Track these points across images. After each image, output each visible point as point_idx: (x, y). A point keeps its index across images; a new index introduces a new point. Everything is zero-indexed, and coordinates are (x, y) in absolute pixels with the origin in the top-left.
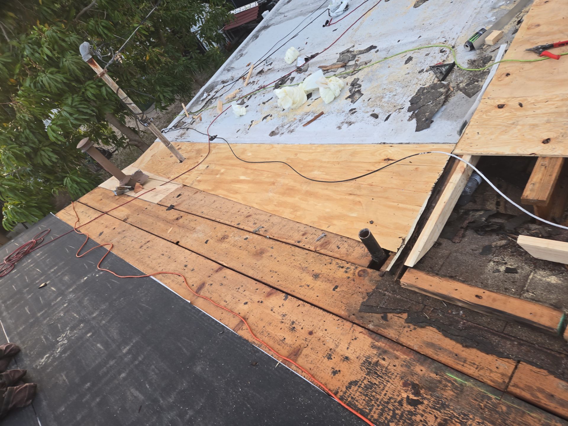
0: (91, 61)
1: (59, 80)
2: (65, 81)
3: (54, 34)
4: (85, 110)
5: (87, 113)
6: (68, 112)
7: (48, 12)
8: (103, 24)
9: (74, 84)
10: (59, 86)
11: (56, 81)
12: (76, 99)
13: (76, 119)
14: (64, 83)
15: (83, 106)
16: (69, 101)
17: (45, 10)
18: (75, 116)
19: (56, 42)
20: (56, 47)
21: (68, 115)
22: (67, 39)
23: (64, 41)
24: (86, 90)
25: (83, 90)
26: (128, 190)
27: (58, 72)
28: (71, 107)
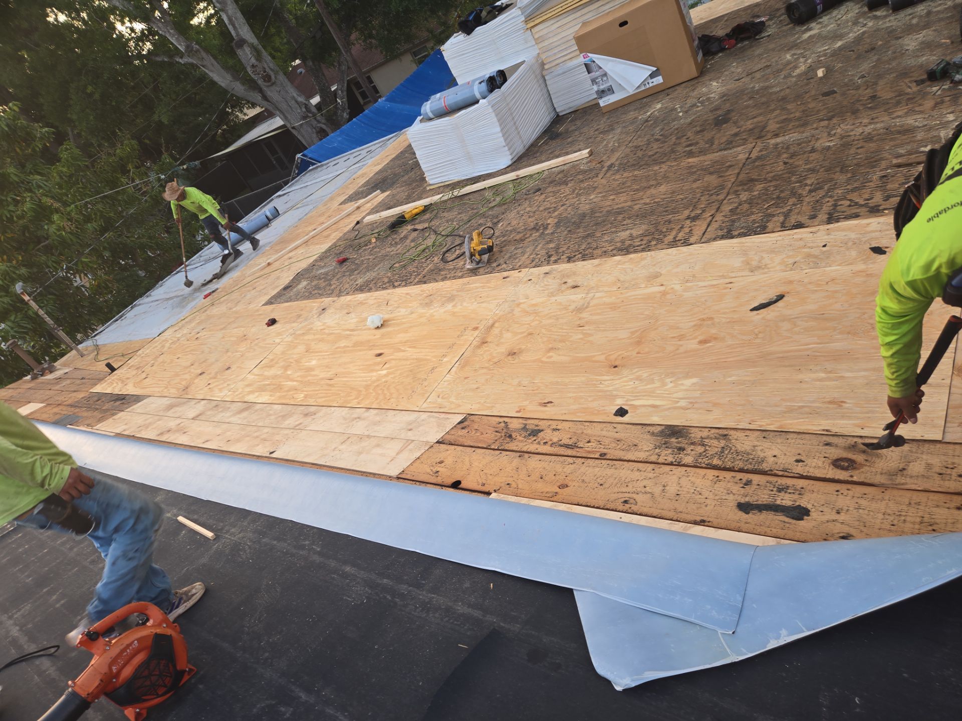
0: (22, 293)
1: (6, 302)
2: (11, 302)
3: (7, 269)
4: (25, 325)
5: (26, 327)
6: (9, 327)
7: (7, 247)
8: (53, 259)
9: (18, 305)
10: (6, 306)
11: (4, 303)
12: (19, 316)
13: (16, 332)
14: (11, 304)
15: (24, 322)
16: (12, 318)
17: (6, 246)
18: (15, 329)
19: (8, 274)
20: (7, 277)
21: (9, 329)
22: (17, 272)
23: (14, 273)
24: (28, 309)
25: (26, 310)
26: (40, 376)
27: (6, 296)
28: (13, 322)
